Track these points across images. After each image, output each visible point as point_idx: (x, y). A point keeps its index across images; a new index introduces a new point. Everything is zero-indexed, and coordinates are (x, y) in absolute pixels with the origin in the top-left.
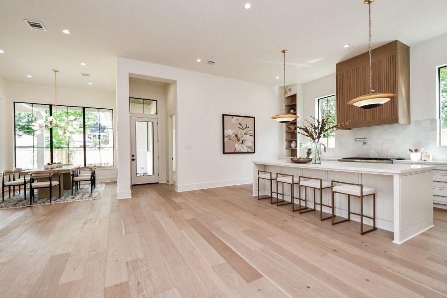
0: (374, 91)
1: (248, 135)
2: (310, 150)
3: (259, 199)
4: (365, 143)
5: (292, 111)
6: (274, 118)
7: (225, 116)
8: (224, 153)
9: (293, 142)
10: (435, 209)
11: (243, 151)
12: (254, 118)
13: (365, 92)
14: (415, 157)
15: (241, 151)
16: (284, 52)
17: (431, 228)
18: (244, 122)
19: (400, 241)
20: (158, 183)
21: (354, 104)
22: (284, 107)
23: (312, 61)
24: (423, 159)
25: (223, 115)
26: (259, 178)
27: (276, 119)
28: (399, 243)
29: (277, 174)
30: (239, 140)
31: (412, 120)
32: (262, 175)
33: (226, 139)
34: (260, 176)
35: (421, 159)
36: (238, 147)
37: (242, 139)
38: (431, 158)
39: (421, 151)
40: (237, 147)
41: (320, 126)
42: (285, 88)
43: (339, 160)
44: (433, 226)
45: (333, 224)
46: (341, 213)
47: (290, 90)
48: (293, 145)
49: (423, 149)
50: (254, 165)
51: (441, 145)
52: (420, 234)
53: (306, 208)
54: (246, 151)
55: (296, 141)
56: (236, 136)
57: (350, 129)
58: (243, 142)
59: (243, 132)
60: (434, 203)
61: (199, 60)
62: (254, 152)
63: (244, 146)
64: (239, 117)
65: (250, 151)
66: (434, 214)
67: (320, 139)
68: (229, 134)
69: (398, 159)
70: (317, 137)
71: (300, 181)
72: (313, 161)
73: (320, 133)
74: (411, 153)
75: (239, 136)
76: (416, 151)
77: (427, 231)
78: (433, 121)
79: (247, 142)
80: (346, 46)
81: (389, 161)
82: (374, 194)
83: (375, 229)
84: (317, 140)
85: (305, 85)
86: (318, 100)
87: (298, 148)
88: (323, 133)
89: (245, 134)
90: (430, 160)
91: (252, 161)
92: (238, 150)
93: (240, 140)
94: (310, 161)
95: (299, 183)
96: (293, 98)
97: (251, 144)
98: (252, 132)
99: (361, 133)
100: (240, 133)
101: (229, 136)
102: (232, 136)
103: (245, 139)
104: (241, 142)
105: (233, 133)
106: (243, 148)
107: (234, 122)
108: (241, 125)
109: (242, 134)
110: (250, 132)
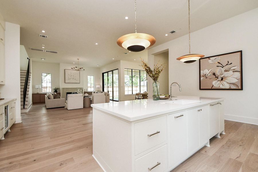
1: (231, 72)
8: (200, 89)
11: (222, 87)
15: (220, 88)
25: (200, 59)
33: (202, 78)
37: (222, 76)
40: (215, 84)
54: (227, 87)
56: (214, 74)
58: (222, 79)
59: (223, 69)
62: (242, 89)
63: (225, 83)
65: (233, 87)
68: (205, 73)
75: (218, 73)
79: (229, 78)
89: (226, 71)
92: (216, 86)
98: (237, 68)
100: (218, 71)
101: (205, 75)
102: (209, 75)
103: (226, 76)
104: (220, 79)
105: (210, 72)
106: (223, 85)
107: (211, 62)
108: (219, 63)
109: (222, 72)
110: (233, 68)
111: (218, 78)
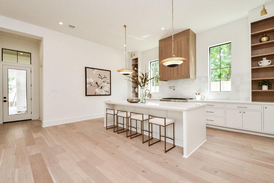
0: (175, 56)
1: (106, 83)
3: (107, 129)
4: (174, 90)
5: (136, 69)
6: (119, 71)
7: (87, 68)
8: (86, 95)
9: (137, 88)
10: (207, 128)
12: (110, 71)
13: (170, 56)
14: (198, 98)
16: (125, 26)
17: (205, 142)
18: (103, 73)
19: (187, 156)
20: (31, 120)
21: (164, 64)
22: (131, 66)
23: (145, 37)
24: (202, 99)
25: (86, 68)
26: (107, 114)
27: (120, 72)
28: (186, 157)
29: (118, 110)
31: (197, 77)
32: (109, 112)
33: (88, 86)
34: (108, 112)
35: (201, 99)
36: (98, 91)
37: (101, 85)
38: (206, 99)
39: (201, 94)
41: (144, 78)
42: (132, 53)
43: (161, 100)
44: (206, 140)
45: (150, 145)
46: (156, 136)
47: (134, 55)
48: (136, 90)
49: (202, 93)
50: (105, 104)
51: (211, 91)
52: (199, 148)
53: (137, 133)
54: (104, 94)
55: (138, 87)
56: (97, 83)
57: (166, 81)
59: (102, 80)
60: (206, 124)
61: (61, 23)
63: (103, 90)
64: (98, 70)
65: (107, 94)
66: (206, 131)
67: (145, 86)
68: (90, 81)
69: (190, 99)
70: (143, 85)
71: (131, 115)
72: (141, 101)
73: (145, 82)
74: (197, 96)
75: (99, 83)
76: (199, 94)
77: (203, 144)
78: (207, 77)
79: (105, 87)
80: (163, 29)
81: (185, 100)
82: (174, 123)
83: (174, 146)
84: (143, 87)
85: (143, 53)
86: (151, 62)
87: (139, 92)
88: (147, 82)
89: (104, 82)
90: (205, 100)
91: (104, 102)
92: (98, 93)
93: (100, 86)
94: (139, 101)
95: (130, 117)
96: (136, 60)
97: (108, 89)
99: (172, 83)
101: (91, 83)
102: (93, 83)
103: (103, 85)
104: (100, 87)
105: (94, 81)
106: (102, 92)
107: (94, 73)
108: (100, 75)
109: (101, 82)
110: (107, 81)
111: (99, 87)
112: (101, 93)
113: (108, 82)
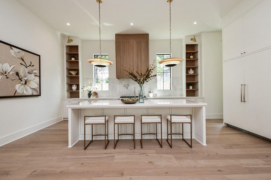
1: (33, 75)
2: (91, 92)
4: (127, 88)
5: (73, 59)
9: (75, 85)
11: (26, 93)
12: (39, 56)
15: (24, 94)
18: (28, 58)
24: (154, 96)
30: (21, 79)
36: (20, 89)
37: (26, 79)
47: (72, 41)
48: (74, 88)
54: (30, 94)
55: (78, 84)
56: (17, 74)
58: (26, 82)
59: (27, 70)
62: (40, 95)
63: (28, 88)
65: (35, 93)
68: (5, 70)
75: (21, 74)
79: (31, 82)
87: (81, 90)
89: (29, 73)
92: (20, 92)
93: (23, 79)
97: (36, 86)
98: (37, 72)
100: (22, 71)
101: (6, 73)
102: (11, 73)
103: (29, 79)
104: (23, 82)
105: (12, 69)
106: (26, 90)
107: (13, 54)
108: (23, 60)
109: (25, 72)
110: (34, 71)
111: (21, 81)
112: (25, 92)
113: (35, 73)
